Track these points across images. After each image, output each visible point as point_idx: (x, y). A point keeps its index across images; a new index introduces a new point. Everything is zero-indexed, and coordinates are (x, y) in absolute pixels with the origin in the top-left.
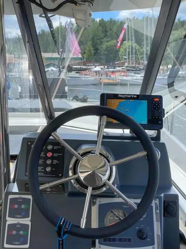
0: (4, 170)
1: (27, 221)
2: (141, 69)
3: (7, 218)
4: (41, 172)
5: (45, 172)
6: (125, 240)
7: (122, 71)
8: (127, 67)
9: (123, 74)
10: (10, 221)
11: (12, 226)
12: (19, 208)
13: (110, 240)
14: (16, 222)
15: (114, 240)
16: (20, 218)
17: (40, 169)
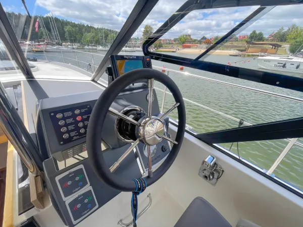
3: (65, 199)
4: (76, 136)
5: (80, 134)
10: (69, 199)
14: (77, 196)
16: (79, 190)
17: (72, 134)
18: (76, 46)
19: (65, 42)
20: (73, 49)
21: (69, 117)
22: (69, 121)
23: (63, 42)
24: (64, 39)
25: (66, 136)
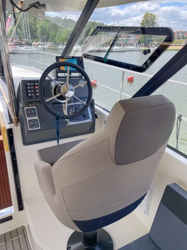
0: (13, 97)
1: (36, 118)
2: (24, 44)
3: (27, 118)
4: (34, 96)
5: (36, 96)
6: (79, 119)
7: (12, 45)
8: (15, 42)
9: (13, 47)
10: (28, 119)
11: (30, 121)
12: (31, 113)
13: (73, 120)
14: (31, 119)
15: (75, 119)
16: (33, 117)
17: (33, 95)
18: (47, 45)
19: (36, 42)
20: (44, 49)
21: (32, 86)
22: (32, 88)
23: (33, 42)
24: (34, 37)
25: (30, 95)
